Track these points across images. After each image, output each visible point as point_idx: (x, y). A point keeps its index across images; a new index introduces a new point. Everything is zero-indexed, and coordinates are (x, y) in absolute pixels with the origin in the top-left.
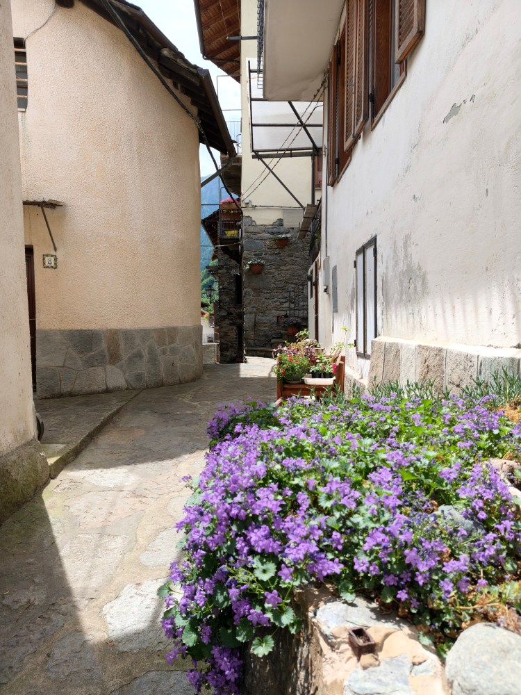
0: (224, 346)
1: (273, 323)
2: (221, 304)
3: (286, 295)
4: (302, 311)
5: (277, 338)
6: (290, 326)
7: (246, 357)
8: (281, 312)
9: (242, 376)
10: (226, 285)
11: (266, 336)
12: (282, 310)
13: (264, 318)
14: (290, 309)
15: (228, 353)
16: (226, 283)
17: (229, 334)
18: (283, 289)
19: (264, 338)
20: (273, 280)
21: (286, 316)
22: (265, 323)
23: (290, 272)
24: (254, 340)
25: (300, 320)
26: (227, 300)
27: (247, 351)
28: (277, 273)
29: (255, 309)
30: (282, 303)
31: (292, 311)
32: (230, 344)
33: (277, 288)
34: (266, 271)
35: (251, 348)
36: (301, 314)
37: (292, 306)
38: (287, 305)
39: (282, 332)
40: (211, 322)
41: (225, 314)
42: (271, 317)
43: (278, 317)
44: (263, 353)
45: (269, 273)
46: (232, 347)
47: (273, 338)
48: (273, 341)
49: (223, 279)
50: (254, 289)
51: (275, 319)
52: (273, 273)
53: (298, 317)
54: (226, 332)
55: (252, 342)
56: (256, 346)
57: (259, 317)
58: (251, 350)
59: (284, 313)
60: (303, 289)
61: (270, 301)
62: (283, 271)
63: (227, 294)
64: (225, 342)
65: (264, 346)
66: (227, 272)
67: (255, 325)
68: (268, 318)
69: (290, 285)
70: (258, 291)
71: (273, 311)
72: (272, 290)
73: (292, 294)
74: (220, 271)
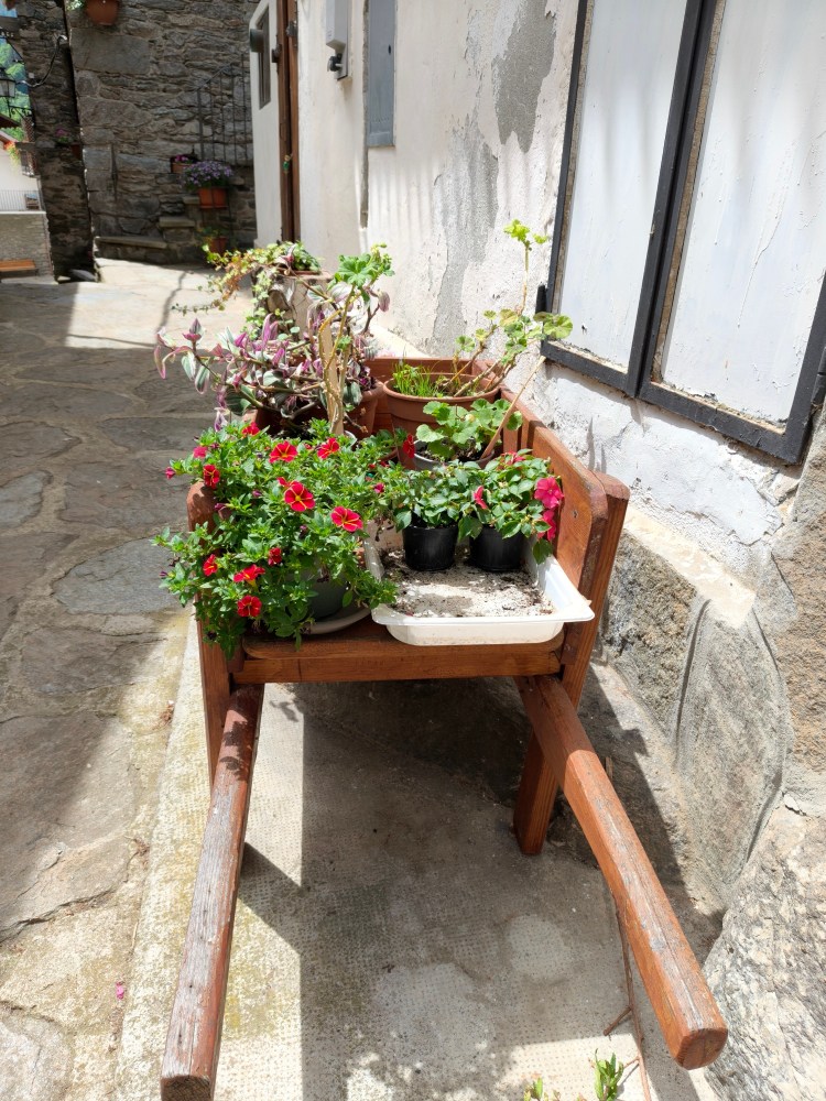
0: (57, 222)
1: (161, 175)
2: (39, 121)
3: (188, 99)
4: (232, 148)
5: (173, 214)
6: (205, 185)
7: (99, 261)
8: (178, 146)
9: (73, 343)
10: (43, 70)
11: (147, 208)
12: (181, 142)
13: (135, 160)
14: (203, 140)
15: (69, 239)
16: (42, 66)
17: (65, 194)
18: (180, 81)
19: (141, 213)
20: (152, 54)
21: (193, 158)
22: (139, 172)
23: (193, 35)
24: (117, 217)
25: (228, 172)
26: (52, 109)
27: (100, 245)
28: (160, 34)
29: (110, 135)
30: (180, 123)
31: (207, 146)
32: (69, 217)
33: (165, 78)
34: (131, 24)
35: (109, 239)
36: (231, 153)
37: (207, 131)
38: (192, 127)
39: (187, 199)
40: (24, 163)
41: (50, 144)
42: (154, 157)
43: (172, 159)
44: (142, 253)
45: (141, 31)
46: (75, 224)
47: (165, 214)
48: (164, 221)
49: (34, 54)
50: (104, 76)
51: (165, 166)
52: (150, 31)
53: (223, 162)
54: (57, 190)
55: (111, 222)
56: (123, 233)
57: (124, 157)
58: (112, 244)
59: (185, 149)
60: (231, 87)
61: (149, 115)
62: (178, 30)
63: (50, 97)
64: (57, 212)
65: (143, 232)
66: (42, 38)
67: (115, 177)
68: (146, 160)
69: (198, 73)
70: (115, 81)
71: (159, 143)
72: (150, 84)
73: (206, 98)
74: (23, 33)
